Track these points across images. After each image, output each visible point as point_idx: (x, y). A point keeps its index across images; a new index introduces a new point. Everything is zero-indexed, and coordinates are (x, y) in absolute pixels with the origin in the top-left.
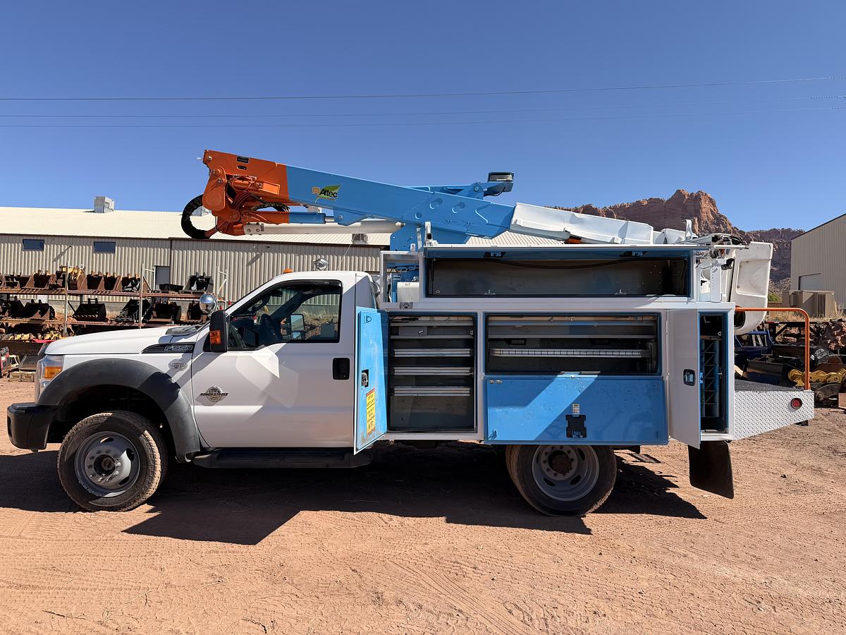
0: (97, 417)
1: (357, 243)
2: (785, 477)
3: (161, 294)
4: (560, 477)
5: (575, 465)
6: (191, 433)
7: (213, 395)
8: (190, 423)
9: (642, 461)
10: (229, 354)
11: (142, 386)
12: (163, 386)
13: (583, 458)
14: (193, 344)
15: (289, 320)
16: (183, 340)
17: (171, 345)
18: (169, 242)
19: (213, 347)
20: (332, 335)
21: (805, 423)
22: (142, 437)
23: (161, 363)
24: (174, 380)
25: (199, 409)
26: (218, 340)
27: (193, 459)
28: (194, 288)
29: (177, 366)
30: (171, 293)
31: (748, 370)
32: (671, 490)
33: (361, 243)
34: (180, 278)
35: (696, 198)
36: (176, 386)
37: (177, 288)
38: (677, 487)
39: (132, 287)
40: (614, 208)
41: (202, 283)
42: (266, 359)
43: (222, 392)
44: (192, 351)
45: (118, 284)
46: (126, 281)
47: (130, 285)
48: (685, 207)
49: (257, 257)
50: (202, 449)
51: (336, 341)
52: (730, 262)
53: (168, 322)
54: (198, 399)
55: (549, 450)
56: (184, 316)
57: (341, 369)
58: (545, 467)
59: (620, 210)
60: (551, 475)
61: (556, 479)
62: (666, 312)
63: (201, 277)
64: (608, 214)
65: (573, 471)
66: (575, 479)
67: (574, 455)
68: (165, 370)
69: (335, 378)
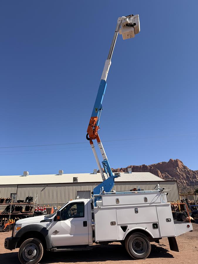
0: (29, 240)
2: (196, 247)
3: (17, 204)
4: (138, 249)
5: (141, 245)
6: (51, 243)
7: (56, 232)
8: (50, 240)
9: (161, 246)
11: (41, 231)
12: (45, 231)
13: (143, 244)
14: (51, 219)
16: (50, 219)
17: (46, 220)
21: (191, 231)
22: (40, 245)
23: (44, 225)
24: (47, 229)
25: (52, 236)
26: (59, 218)
27: (50, 250)
28: (27, 201)
29: (48, 225)
30: (21, 203)
31: (195, 218)
33: (76, 182)
35: (176, 161)
36: (48, 231)
37: (22, 201)
38: (169, 251)
39: (9, 202)
40: (152, 165)
41: (30, 199)
42: (68, 222)
43: (58, 231)
44: (51, 221)
45: (5, 201)
46: (7, 200)
47: (8, 201)
49: (44, 189)
50: (53, 247)
51: (83, 217)
52: (167, 193)
53: (19, 213)
54: (52, 233)
55: (135, 242)
56: (23, 210)
57: (85, 224)
58: (135, 247)
59: (154, 166)
60: (136, 249)
61: (138, 250)
62: (156, 206)
63: (30, 197)
64: (151, 167)
65: (141, 247)
66: (142, 250)
67: (141, 243)
68: (45, 226)
69: (84, 226)
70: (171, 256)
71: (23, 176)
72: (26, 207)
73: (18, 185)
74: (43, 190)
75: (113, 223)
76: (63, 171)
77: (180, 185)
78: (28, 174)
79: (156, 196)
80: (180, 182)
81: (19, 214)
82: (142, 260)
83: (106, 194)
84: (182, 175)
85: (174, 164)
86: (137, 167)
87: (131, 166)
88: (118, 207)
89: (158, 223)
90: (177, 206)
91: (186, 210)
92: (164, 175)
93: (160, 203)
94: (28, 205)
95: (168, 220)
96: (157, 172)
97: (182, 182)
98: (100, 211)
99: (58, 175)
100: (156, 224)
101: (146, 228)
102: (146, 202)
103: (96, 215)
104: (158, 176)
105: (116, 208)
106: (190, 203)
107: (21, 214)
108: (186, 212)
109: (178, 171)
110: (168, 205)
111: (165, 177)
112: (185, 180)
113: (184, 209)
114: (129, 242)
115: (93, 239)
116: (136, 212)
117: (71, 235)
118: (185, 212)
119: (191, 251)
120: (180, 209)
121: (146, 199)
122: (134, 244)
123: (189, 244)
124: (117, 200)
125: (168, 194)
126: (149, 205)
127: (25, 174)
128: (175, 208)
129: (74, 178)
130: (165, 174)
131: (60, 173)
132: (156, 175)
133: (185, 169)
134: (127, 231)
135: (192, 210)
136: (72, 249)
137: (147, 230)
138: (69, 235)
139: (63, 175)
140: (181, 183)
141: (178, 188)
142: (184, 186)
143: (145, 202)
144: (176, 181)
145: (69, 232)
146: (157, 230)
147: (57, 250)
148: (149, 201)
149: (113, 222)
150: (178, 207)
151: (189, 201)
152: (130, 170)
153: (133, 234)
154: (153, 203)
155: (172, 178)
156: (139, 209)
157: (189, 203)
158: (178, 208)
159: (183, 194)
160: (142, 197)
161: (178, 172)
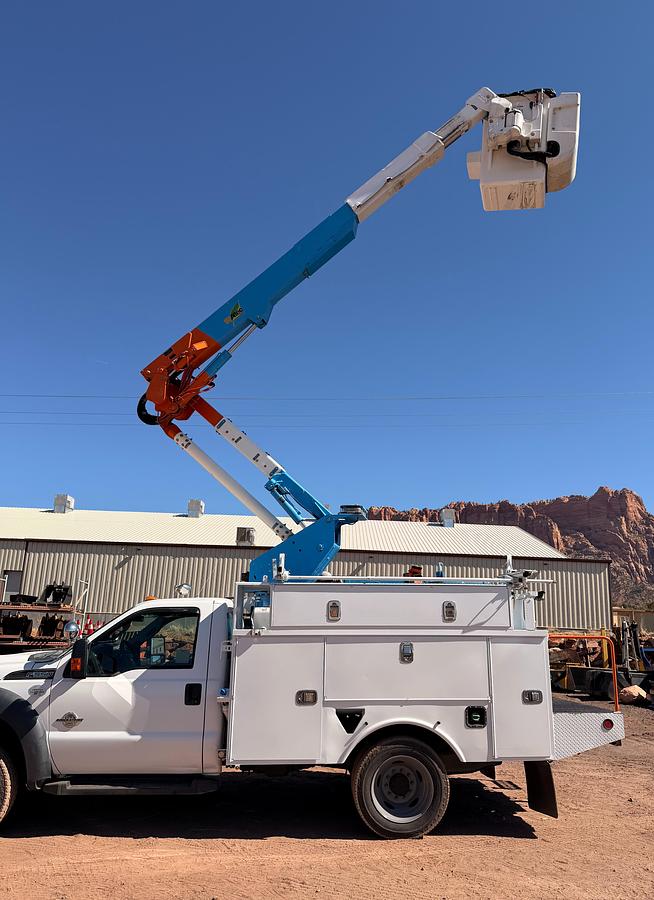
1: (242, 544)
2: (631, 800)
3: (11, 607)
4: (401, 800)
5: (413, 787)
6: (44, 760)
7: (69, 721)
8: (43, 748)
10: (88, 680)
11: (3, 713)
12: (21, 713)
13: (421, 780)
14: (54, 670)
15: (149, 644)
16: (46, 667)
17: (32, 671)
18: (24, 544)
19: (72, 673)
20: (186, 661)
21: (618, 743)
23: (21, 689)
24: (33, 707)
25: (54, 735)
26: (78, 667)
27: (42, 786)
28: (50, 599)
29: (37, 692)
30: (23, 606)
32: (518, 814)
33: (246, 544)
34: (33, 587)
35: (621, 496)
36: (35, 713)
37: (30, 600)
38: (524, 810)
40: (533, 505)
41: (60, 593)
42: (122, 686)
43: (77, 718)
44: (52, 678)
48: (609, 505)
49: (125, 561)
50: (55, 778)
51: (190, 665)
52: (541, 594)
53: (15, 640)
54: (53, 725)
55: (390, 773)
56: (35, 632)
57: (193, 694)
58: (386, 790)
59: (539, 507)
60: (391, 798)
61: (396, 802)
62: (488, 639)
63: (60, 587)
64: (527, 511)
65: (412, 794)
66: (414, 802)
67: (413, 777)
68: (25, 696)
69: (186, 704)
70: (525, 831)
71: (52, 511)
72: (45, 620)
73: (27, 541)
74: (121, 565)
75: (305, 698)
76: (202, 504)
77: (622, 580)
78: (72, 506)
79: (493, 601)
80: (626, 568)
81: (15, 643)
82: (406, 842)
83: (289, 581)
84: (636, 546)
85: (611, 504)
86: (481, 508)
87: (459, 504)
88: (333, 632)
89: (490, 707)
90: (599, 649)
91: (627, 663)
92: (572, 542)
93: (506, 628)
94: (51, 615)
95: (530, 698)
96: (548, 530)
97: (631, 567)
98: (256, 649)
99: (187, 516)
100: (481, 711)
101: (439, 723)
102: (451, 620)
103: (238, 663)
104: (551, 544)
105: (325, 639)
106: (644, 639)
107: (25, 643)
108: (625, 670)
109: (622, 532)
110: (537, 640)
111: (575, 548)
112: (644, 564)
113: (619, 660)
114: (364, 771)
115: (222, 755)
116: (406, 656)
117: (132, 734)
118: (620, 669)
119: (611, 813)
120: (606, 658)
121: (449, 611)
122: (385, 781)
123: (608, 786)
124: (334, 609)
125: (545, 596)
126: (459, 632)
127: (60, 506)
128: (590, 654)
129: (240, 530)
130: (577, 537)
131: (192, 511)
132: (542, 539)
133: (648, 525)
134: (360, 730)
135: (646, 664)
136: (132, 790)
137: (439, 730)
138: (123, 735)
139: (203, 518)
140: (630, 571)
141: (613, 586)
142: (636, 583)
143: (445, 620)
144: (609, 562)
145: (126, 722)
146: (480, 733)
147: (69, 787)
148: (463, 617)
149: (308, 692)
150: (602, 649)
151: (643, 632)
152: (448, 515)
153: (385, 743)
154: (479, 627)
155: (599, 555)
156: (418, 649)
157: (641, 641)
158: (602, 653)
159: (628, 609)
160: (434, 602)
161: (623, 535)
